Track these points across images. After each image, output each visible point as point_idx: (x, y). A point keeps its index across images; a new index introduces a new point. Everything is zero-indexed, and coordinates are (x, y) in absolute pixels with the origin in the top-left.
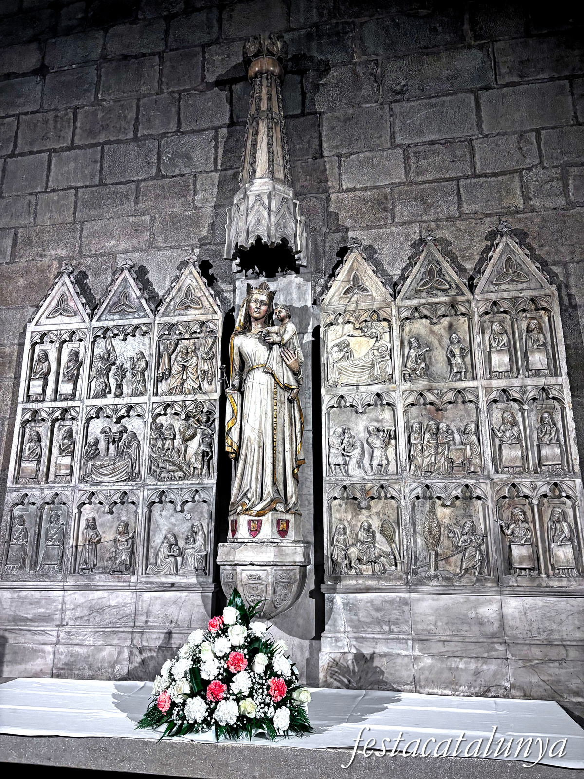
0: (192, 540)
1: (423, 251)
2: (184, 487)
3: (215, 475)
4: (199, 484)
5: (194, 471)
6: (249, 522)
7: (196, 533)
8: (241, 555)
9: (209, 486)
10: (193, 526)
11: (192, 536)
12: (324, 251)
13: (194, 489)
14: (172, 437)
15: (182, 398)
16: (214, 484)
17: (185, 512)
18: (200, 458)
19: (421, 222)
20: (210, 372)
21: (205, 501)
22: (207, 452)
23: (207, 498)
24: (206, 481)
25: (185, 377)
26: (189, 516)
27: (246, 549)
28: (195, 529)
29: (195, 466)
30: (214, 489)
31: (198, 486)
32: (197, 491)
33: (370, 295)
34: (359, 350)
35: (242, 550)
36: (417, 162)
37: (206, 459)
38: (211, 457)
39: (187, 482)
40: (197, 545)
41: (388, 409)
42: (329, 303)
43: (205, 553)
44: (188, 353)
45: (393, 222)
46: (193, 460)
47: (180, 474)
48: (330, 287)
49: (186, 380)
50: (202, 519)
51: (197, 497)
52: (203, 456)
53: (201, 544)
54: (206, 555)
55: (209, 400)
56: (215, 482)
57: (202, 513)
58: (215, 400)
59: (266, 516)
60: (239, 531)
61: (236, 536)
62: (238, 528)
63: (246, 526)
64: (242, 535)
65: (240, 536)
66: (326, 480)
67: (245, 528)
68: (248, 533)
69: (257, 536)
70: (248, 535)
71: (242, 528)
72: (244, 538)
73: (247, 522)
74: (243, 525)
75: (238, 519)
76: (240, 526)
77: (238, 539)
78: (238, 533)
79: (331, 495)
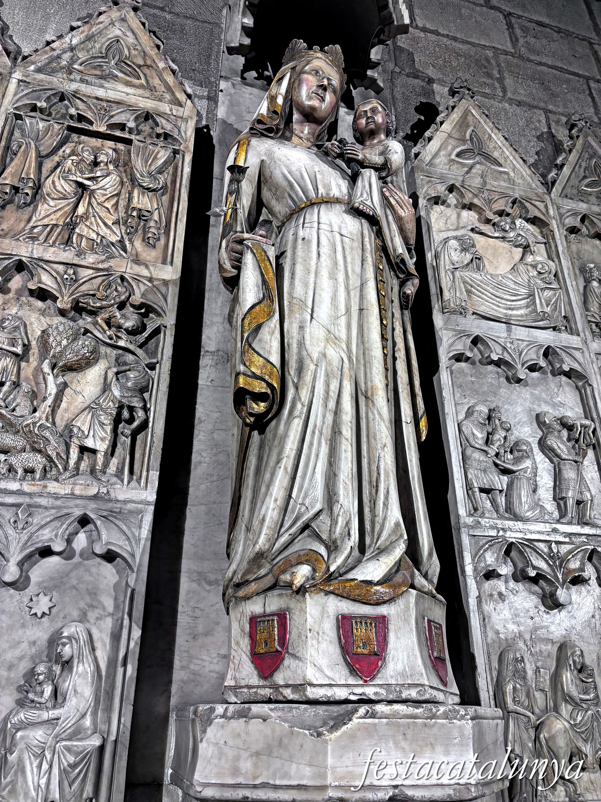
0: (48, 690)
1: (578, 137)
2: (43, 501)
3: (155, 475)
4: (96, 497)
5: (80, 459)
6: (344, 623)
7: (67, 665)
8: (349, 759)
9: (130, 506)
10: (54, 640)
11: (50, 676)
12: (393, 97)
13: (78, 513)
14: (19, 350)
15: (68, 256)
16: (148, 503)
17: (31, 590)
18: (107, 421)
19: (547, 111)
20: (156, 217)
21: (110, 557)
22: (131, 409)
23: (119, 544)
24: (123, 492)
25: (81, 210)
26: (43, 604)
27: (369, 731)
28: (67, 651)
29: (89, 443)
30: (148, 519)
31: (93, 505)
32: (84, 521)
33: (505, 173)
34: (495, 262)
35: (352, 737)
36: (526, 37)
37: (126, 429)
38: (144, 425)
39: (53, 487)
40: (68, 712)
41: (568, 384)
42: (430, 164)
43: (96, 742)
44: (96, 164)
45: (504, 96)
46: (83, 423)
47: (37, 461)
48: (430, 139)
49: (85, 217)
50: (92, 616)
51: (81, 541)
52: (117, 420)
53: (82, 706)
54: (102, 749)
55: (150, 280)
56: (151, 495)
57: (93, 593)
58: (166, 283)
59: (401, 602)
60: (306, 657)
61: (288, 673)
62: (297, 644)
63: (328, 639)
64: (321, 670)
65: (314, 675)
66: (467, 526)
67: (324, 645)
68: (344, 664)
69: (379, 675)
70: (343, 672)
71: (319, 642)
72: (330, 685)
73: (335, 621)
74: (320, 632)
75: (293, 611)
76: (309, 635)
77: (308, 687)
78: (297, 661)
79: (483, 565)
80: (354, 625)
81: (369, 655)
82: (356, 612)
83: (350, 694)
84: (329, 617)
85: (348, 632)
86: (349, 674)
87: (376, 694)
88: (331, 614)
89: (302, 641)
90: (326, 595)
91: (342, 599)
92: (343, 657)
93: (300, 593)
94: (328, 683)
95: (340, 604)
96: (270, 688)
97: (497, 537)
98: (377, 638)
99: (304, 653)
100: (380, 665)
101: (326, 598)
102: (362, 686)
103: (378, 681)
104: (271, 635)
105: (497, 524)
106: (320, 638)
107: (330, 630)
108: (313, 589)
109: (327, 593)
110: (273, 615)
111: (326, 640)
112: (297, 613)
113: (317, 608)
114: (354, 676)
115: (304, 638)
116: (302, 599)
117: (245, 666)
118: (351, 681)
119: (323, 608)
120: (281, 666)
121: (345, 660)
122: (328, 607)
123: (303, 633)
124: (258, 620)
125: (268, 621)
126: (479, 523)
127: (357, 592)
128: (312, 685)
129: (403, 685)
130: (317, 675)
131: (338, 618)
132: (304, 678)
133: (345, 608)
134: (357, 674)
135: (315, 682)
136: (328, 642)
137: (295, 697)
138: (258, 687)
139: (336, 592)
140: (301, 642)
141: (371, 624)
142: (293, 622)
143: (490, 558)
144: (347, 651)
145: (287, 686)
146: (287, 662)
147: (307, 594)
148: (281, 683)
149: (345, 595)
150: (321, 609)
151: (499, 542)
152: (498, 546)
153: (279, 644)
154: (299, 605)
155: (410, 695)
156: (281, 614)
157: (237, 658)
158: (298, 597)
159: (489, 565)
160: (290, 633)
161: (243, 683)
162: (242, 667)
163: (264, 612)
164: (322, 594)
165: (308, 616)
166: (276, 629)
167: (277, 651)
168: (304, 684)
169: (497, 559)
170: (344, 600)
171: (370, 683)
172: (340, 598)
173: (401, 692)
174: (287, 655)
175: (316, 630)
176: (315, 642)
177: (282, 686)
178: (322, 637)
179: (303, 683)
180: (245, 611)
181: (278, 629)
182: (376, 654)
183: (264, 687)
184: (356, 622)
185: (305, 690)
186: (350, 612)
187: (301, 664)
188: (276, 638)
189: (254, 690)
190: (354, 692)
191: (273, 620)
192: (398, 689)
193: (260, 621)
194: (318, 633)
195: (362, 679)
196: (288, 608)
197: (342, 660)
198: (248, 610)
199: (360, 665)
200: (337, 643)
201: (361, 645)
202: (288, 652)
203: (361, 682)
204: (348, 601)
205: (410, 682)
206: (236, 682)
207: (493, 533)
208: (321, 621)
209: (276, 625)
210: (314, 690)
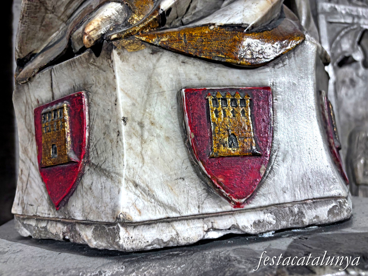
6: (192, 102)
60: (118, 170)
61: (89, 200)
62: (103, 147)
63: (162, 134)
64: (148, 193)
65: (134, 205)
66: (324, 12)
67: (154, 146)
68: (194, 176)
69: (263, 190)
70: (193, 192)
71: (143, 141)
72: (168, 221)
73: (174, 101)
74: (146, 123)
75: (94, 88)
76: (124, 129)
77: (122, 229)
78: (104, 179)
79: (339, 51)
80: (211, 105)
81: (243, 156)
82: (215, 83)
83: (207, 231)
84: (162, 93)
85: (200, 118)
86: (204, 195)
87: (257, 224)
88: (165, 88)
89: (111, 141)
90: (154, 52)
91: (187, 59)
92: (193, 165)
93: (103, 52)
94: (163, 215)
95: (182, 69)
96: (64, 223)
97: (353, 24)
98: (255, 126)
99: (116, 163)
100: (262, 172)
101: (154, 58)
102: (230, 213)
103: (260, 201)
104: (61, 134)
105: (352, 11)
106: (146, 135)
107: (166, 117)
108: (125, 42)
109: (156, 49)
110: (62, 100)
111: (158, 136)
112: (100, 91)
113: (137, 77)
114: (215, 197)
115: (114, 135)
116: (106, 63)
117: (34, 185)
118: (210, 207)
119: (150, 78)
120: (79, 187)
121: (197, 170)
122: (159, 75)
123: (113, 126)
124: (44, 111)
125: (55, 110)
126: (335, 9)
127: (215, 45)
128: (129, 224)
129: (304, 202)
130: (140, 204)
131: (179, 93)
132: (114, 211)
133: (192, 76)
134: (221, 194)
135: (137, 218)
136: (161, 140)
137: (101, 244)
138: (48, 220)
139: (174, 46)
140: (108, 142)
141: (243, 101)
142: (94, 109)
143: (346, 46)
144: (199, 153)
145: (87, 223)
146: (87, 180)
147: (115, 52)
148: (79, 217)
149: (192, 52)
150: (145, 78)
151: (354, 29)
152: (353, 32)
153: (74, 150)
154: (102, 75)
155: (317, 217)
156: (73, 97)
157: (26, 172)
158: (99, 61)
159: (345, 52)
160: (91, 128)
161: (31, 212)
162: (31, 187)
163: (53, 98)
164: (147, 51)
165: (120, 95)
166: (67, 125)
167: (70, 162)
168: (114, 224)
169: (352, 46)
170: (191, 61)
171: (247, 206)
172: (182, 58)
173: (301, 214)
174: (87, 168)
175: (138, 119)
176: (135, 141)
177: (79, 223)
178: (149, 131)
179: (111, 220)
180: (29, 101)
181: (71, 123)
182: (254, 155)
183: (57, 221)
184: (215, 100)
185: (115, 234)
186: (204, 82)
187: (109, 184)
188: (69, 139)
189: (43, 224)
190: (216, 226)
191: (62, 108)
192: (296, 210)
193: (45, 114)
194: (141, 125)
195: (230, 201)
196: (85, 84)
197: (191, 169)
198: (33, 99)
199: (226, 178)
200: (180, 140)
201: (226, 139)
202: (88, 162)
203: (229, 207)
204: (198, 62)
205: (317, 195)
206: (23, 208)
207: (349, 20)
208: (147, 102)
209: (67, 118)
210: (134, 233)
